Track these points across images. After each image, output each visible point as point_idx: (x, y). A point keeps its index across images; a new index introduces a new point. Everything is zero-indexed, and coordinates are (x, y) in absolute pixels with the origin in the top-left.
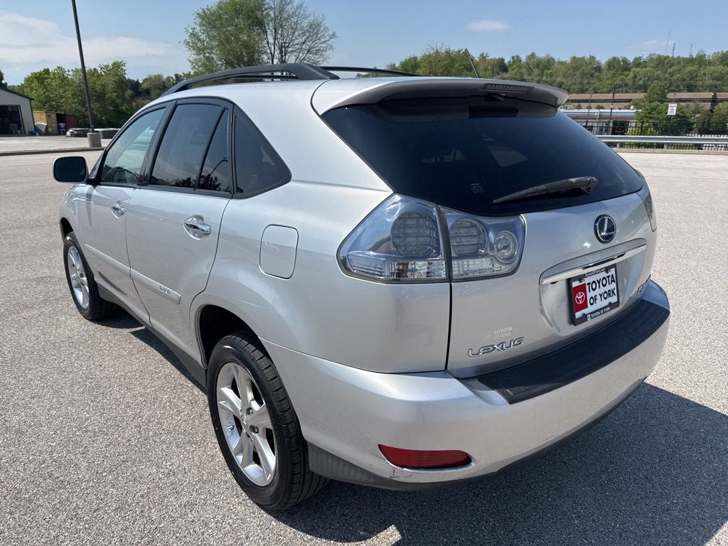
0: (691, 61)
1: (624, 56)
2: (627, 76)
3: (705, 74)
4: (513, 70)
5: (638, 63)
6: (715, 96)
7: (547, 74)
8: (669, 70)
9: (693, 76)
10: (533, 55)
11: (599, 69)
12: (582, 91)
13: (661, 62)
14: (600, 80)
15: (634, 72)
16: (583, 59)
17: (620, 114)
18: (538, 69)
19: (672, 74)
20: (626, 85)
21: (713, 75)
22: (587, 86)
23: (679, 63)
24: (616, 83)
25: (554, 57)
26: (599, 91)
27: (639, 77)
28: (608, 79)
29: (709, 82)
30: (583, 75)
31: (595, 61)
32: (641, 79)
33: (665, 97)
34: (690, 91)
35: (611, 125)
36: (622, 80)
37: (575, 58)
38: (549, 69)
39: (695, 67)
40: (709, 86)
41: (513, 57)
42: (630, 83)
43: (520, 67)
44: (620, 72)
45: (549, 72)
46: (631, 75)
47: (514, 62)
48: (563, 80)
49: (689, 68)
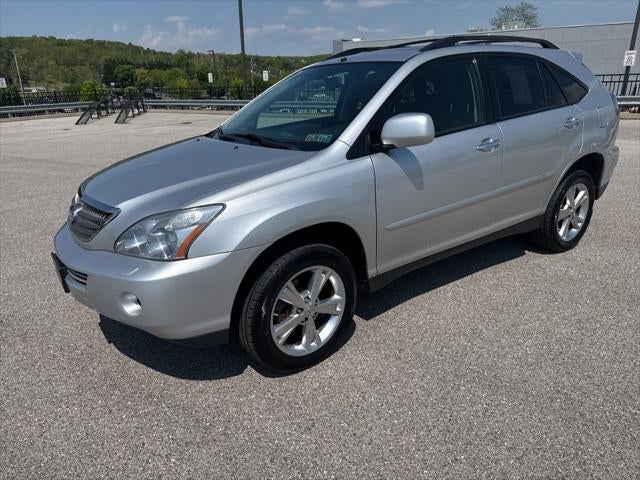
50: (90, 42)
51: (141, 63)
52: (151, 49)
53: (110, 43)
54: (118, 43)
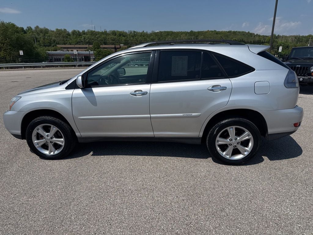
0: (102, 33)
1: (78, 30)
2: (81, 38)
3: (109, 38)
4: (29, 33)
5: (84, 33)
6: (115, 46)
7: (47, 36)
8: (97, 36)
9: (105, 39)
10: (37, 27)
11: (69, 34)
12: (65, 44)
13: (93, 33)
14: (71, 39)
15: (84, 36)
16: (61, 30)
17: (86, 53)
18: (42, 33)
19: (97, 38)
20: (82, 42)
21: (112, 39)
22: (66, 42)
23: (99, 34)
24: (78, 41)
25: (48, 28)
26: (72, 44)
27: (86, 39)
28: (74, 39)
29: (111, 41)
30: (64, 37)
31: (66, 31)
32: (87, 39)
33: (100, 46)
34: (105, 44)
35: (83, 57)
36: (80, 39)
37: (57, 29)
38: (47, 34)
39: (105, 36)
40: (111, 43)
41: (28, 27)
42: (83, 40)
43: (33, 32)
44: (78, 36)
45: (48, 35)
46: (83, 38)
47: (29, 29)
48: (55, 39)
49: (103, 36)
50: (230, 32)
51: (249, 41)
52: (258, 34)
53: (239, 32)
54: (243, 32)
